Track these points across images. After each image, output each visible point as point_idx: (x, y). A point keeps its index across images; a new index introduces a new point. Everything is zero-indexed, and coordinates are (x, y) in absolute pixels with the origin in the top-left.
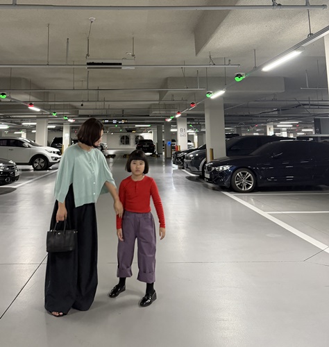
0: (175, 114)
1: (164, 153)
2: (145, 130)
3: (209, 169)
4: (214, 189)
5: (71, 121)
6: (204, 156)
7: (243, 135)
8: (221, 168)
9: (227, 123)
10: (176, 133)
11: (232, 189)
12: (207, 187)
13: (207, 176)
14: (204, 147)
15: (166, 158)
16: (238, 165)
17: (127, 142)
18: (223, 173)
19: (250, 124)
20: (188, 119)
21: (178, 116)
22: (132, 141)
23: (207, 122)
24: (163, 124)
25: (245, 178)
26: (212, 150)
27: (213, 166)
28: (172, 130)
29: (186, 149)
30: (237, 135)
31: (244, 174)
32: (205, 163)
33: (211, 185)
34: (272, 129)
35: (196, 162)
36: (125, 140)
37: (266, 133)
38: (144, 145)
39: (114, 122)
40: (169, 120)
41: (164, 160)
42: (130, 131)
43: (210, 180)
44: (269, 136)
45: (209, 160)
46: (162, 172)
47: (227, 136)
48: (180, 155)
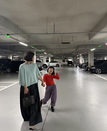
0: (80, 54)
1: (75, 65)
2: (70, 58)
3: (89, 68)
4: (90, 73)
5: (52, 56)
6: (88, 65)
7: (98, 60)
8: (93, 68)
9: (94, 57)
10: (79, 59)
11: (95, 73)
12: (88, 72)
13: (89, 70)
14: (88, 63)
15: (76, 66)
16: (97, 67)
17: (65, 62)
18: (93, 69)
19: (100, 57)
20: (83, 56)
21: (80, 55)
22: (66, 61)
23: (89, 56)
24: (75, 57)
25: (99, 70)
26: (90, 64)
27: (90, 67)
28: (78, 58)
29: (82, 63)
30: (96, 60)
31: (99, 69)
32: (88, 67)
33: (89, 72)
34: (106, 58)
35: (85, 67)
36: (64, 61)
37: (104, 59)
38: (70, 62)
39: (63, 56)
40: (78, 56)
41: (75, 66)
42: (65, 59)
43: (89, 71)
44: (105, 60)
45: (89, 66)
47: (94, 60)
48: (80, 65)
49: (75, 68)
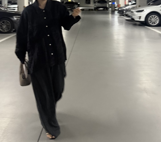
15: (112, 11)
36: (88, 2)
46: (109, 17)
49: (110, 15)
